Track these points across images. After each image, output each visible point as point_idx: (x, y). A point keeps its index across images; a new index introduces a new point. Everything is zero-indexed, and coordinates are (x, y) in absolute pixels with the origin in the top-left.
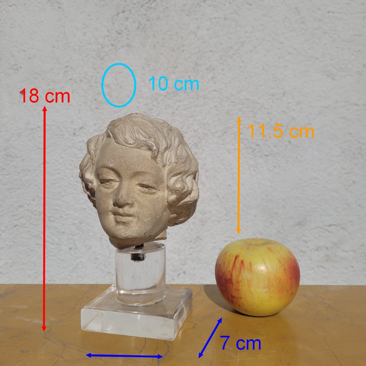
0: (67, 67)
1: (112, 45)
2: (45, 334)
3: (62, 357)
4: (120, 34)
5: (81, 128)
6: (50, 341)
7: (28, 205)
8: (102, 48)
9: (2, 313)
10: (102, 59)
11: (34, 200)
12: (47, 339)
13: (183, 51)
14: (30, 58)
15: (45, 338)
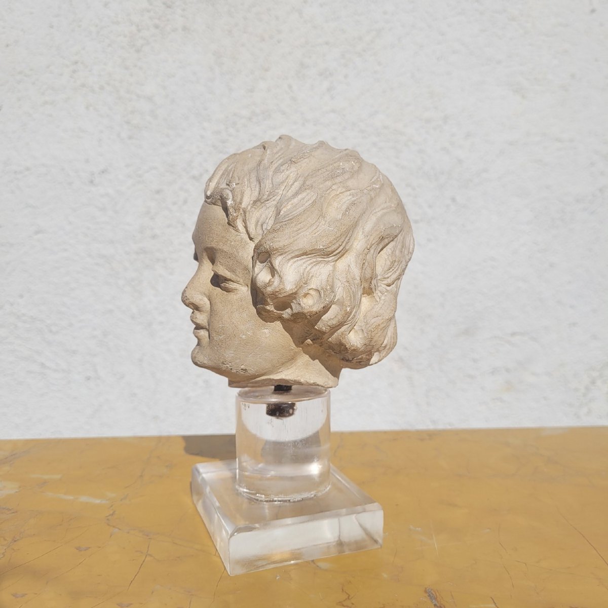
0: (76, 63)
1: (157, 27)
2: (108, 520)
3: (151, 556)
4: (169, 7)
5: (103, 172)
6: (120, 529)
7: (12, 304)
8: (139, 31)
9: (20, 487)
10: (138, 51)
11: (21, 296)
12: (114, 527)
13: (279, 42)
14: (7, 46)
15: (108, 525)
